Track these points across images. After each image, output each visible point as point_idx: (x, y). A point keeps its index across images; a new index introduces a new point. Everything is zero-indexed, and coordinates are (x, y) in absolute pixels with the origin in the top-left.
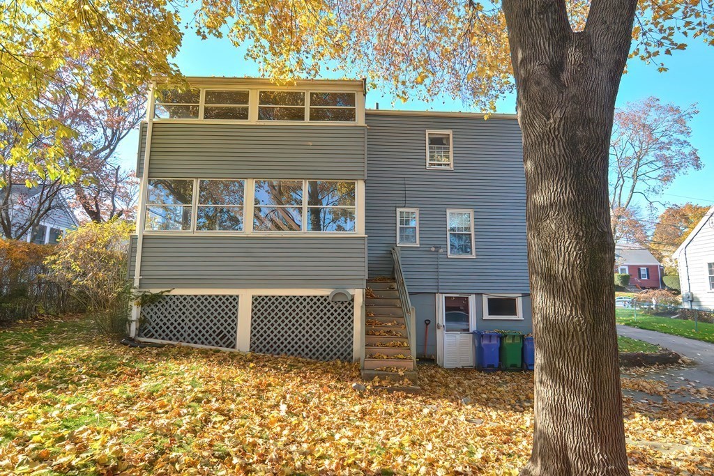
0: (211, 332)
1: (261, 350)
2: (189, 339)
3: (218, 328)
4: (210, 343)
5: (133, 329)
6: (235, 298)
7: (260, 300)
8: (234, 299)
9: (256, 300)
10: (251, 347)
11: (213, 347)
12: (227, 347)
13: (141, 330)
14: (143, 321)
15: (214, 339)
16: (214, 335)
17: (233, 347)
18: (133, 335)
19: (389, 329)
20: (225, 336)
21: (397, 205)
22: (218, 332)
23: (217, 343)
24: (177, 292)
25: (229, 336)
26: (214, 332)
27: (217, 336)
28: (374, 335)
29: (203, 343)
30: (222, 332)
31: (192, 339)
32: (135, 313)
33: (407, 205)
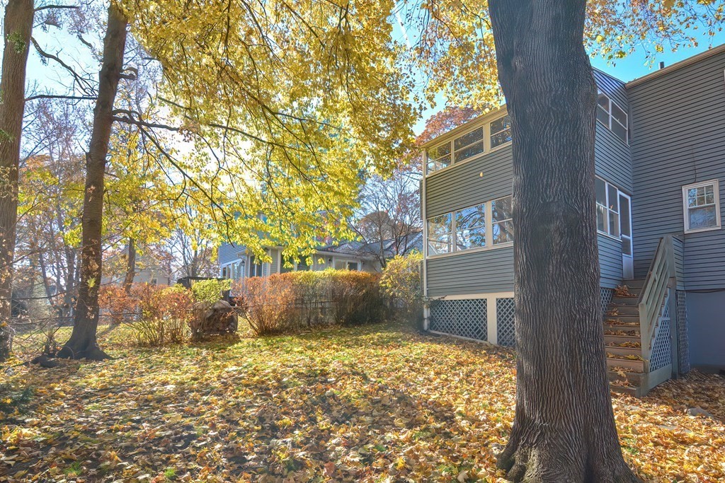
0: (471, 327)
1: (506, 344)
2: (457, 332)
3: (475, 325)
4: (470, 336)
5: (426, 323)
6: (485, 301)
7: (502, 301)
8: (484, 302)
9: (500, 302)
10: (498, 340)
11: (472, 339)
12: (482, 339)
13: (431, 326)
14: (431, 319)
15: (473, 333)
16: (473, 330)
17: (486, 340)
18: (426, 328)
19: (630, 329)
20: (480, 331)
21: (682, 183)
22: (475, 327)
23: (475, 336)
24: (448, 298)
25: (482, 331)
26: (473, 327)
27: (475, 330)
29: (466, 336)
30: (477, 328)
31: (460, 333)
32: (426, 313)
33: (697, 180)
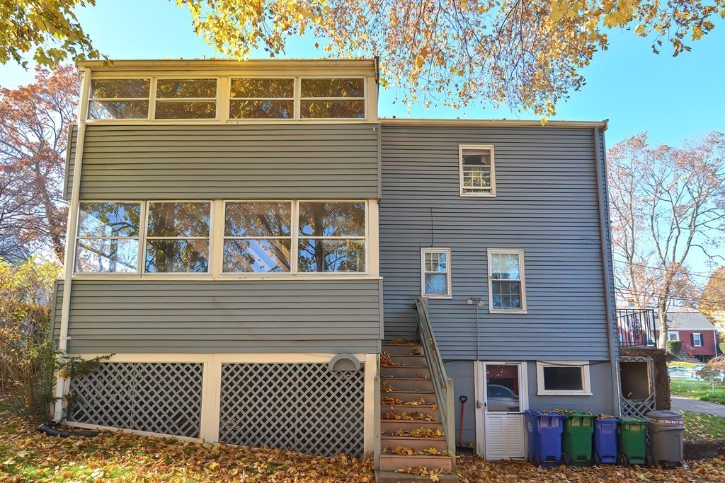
0: (165, 414)
1: (234, 440)
2: (135, 424)
3: (175, 409)
4: (164, 429)
5: (58, 410)
6: (199, 368)
7: (232, 369)
8: (197, 369)
9: (227, 369)
10: (221, 435)
11: (168, 437)
12: (188, 435)
13: (72, 411)
14: (72, 399)
15: (169, 424)
16: (170, 419)
17: (197, 436)
18: (58, 417)
19: (414, 411)
20: (184, 420)
21: (422, 245)
22: (175, 414)
23: (174, 430)
24: (119, 358)
25: (190, 420)
26: (170, 414)
27: (174, 419)
28: (394, 419)
29: (154, 430)
30: (180, 414)
31: (140, 424)
32: (61, 387)
33: (434, 245)
